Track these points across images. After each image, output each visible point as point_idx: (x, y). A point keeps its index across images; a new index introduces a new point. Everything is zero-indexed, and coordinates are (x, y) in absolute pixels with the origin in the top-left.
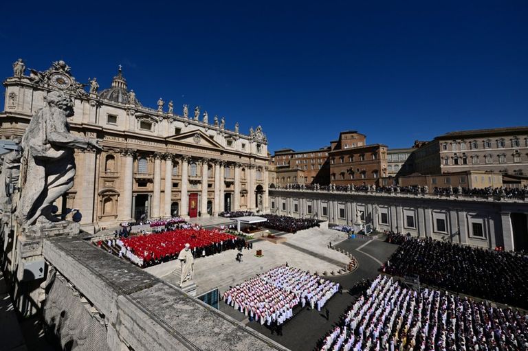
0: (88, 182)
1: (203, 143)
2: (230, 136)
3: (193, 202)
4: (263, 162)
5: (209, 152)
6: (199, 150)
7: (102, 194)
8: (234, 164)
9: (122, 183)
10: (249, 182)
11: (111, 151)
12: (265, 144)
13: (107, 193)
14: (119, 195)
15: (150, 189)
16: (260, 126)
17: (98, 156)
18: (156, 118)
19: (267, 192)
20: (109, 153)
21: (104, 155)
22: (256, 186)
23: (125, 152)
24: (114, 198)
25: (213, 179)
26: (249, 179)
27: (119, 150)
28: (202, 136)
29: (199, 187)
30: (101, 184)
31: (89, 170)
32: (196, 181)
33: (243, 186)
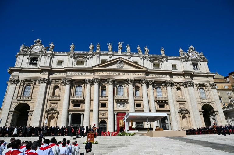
0: (39, 103)
1: (126, 67)
2: (156, 59)
3: (121, 121)
4: (206, 79)
5: (133, 74)
6: (122, 74)
7: (48, 112)
8: (164, 83)
9: (62, 104)
10: (189, 101)
11: (57, 83)
12: (203, 61)
13: (51, 112)
14: (58, 113)
15: (82, 109)
16: (191, 46)
17: (49, 86)
18: (88, 56)
19: (221, 112)
20: (55, 84)
21: (53, 85)
22: (201, 105)
23: (65, 82)
24: (55, 116)
25: (141, 99)
26: (188, 98)
27: (61, 81)
28: (124, 62)
29: (126, 106)
30: (48, 105)
31: (41, 95)
32: (121, 100)
33: (182, 106)
